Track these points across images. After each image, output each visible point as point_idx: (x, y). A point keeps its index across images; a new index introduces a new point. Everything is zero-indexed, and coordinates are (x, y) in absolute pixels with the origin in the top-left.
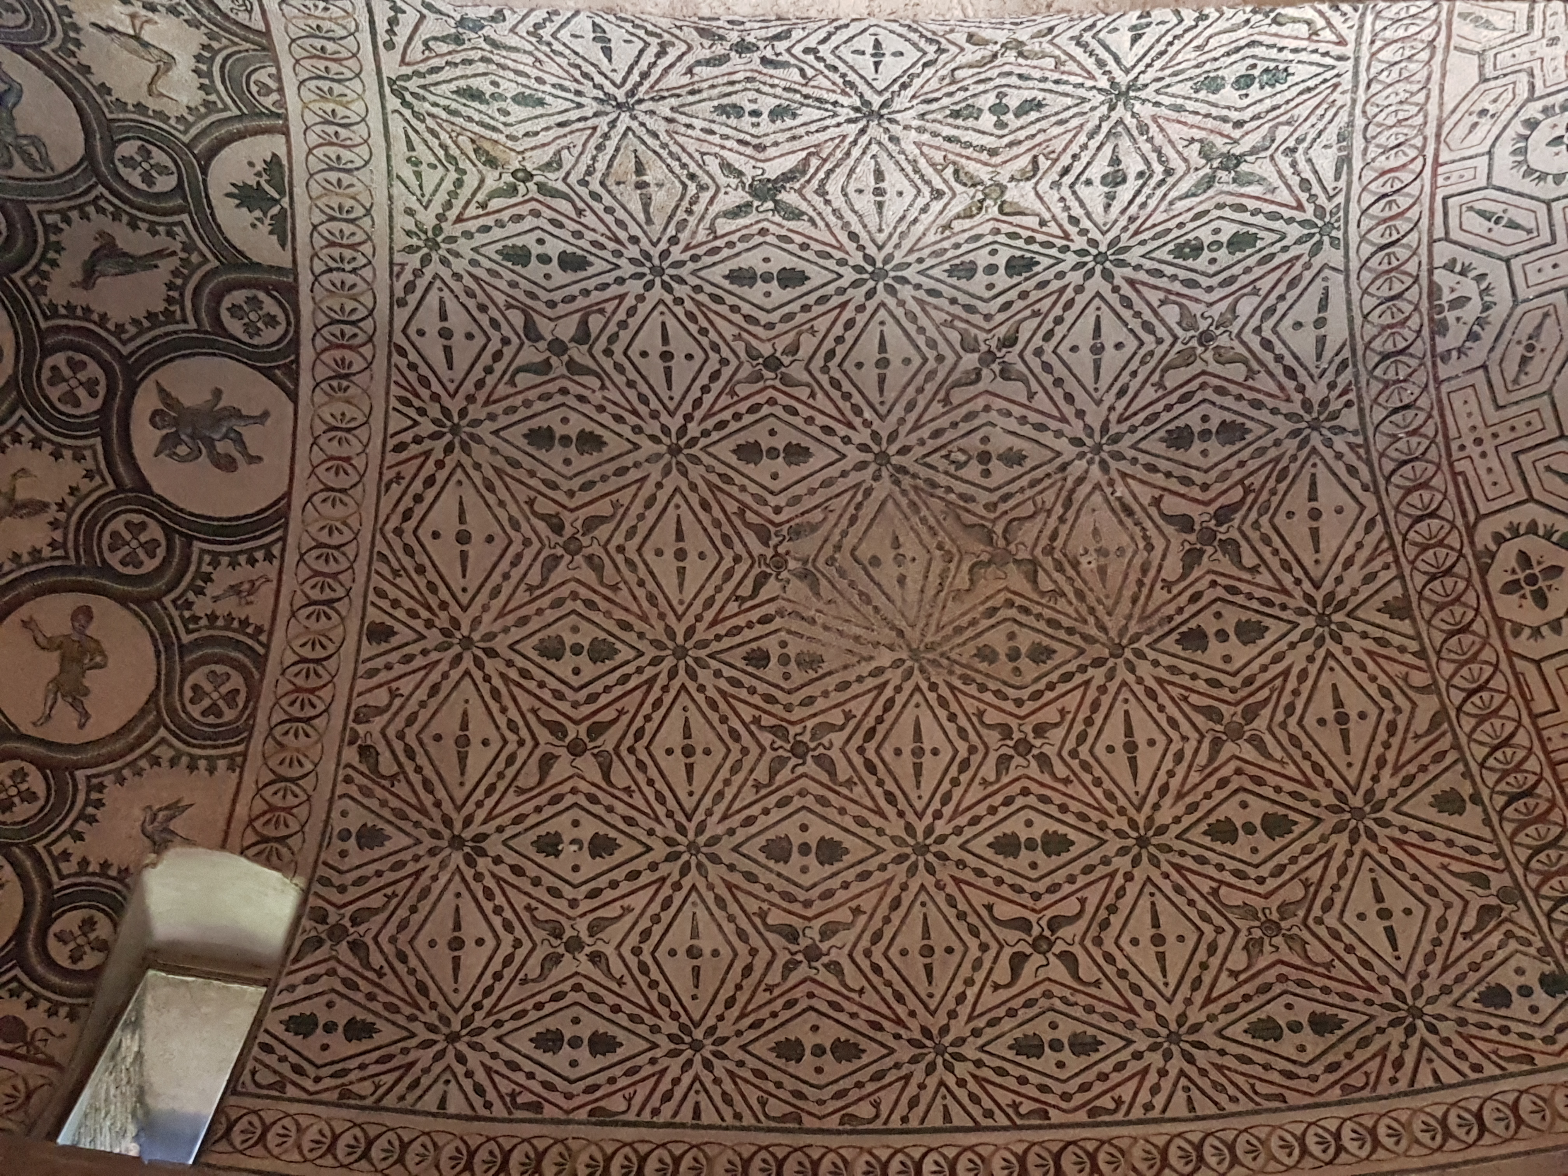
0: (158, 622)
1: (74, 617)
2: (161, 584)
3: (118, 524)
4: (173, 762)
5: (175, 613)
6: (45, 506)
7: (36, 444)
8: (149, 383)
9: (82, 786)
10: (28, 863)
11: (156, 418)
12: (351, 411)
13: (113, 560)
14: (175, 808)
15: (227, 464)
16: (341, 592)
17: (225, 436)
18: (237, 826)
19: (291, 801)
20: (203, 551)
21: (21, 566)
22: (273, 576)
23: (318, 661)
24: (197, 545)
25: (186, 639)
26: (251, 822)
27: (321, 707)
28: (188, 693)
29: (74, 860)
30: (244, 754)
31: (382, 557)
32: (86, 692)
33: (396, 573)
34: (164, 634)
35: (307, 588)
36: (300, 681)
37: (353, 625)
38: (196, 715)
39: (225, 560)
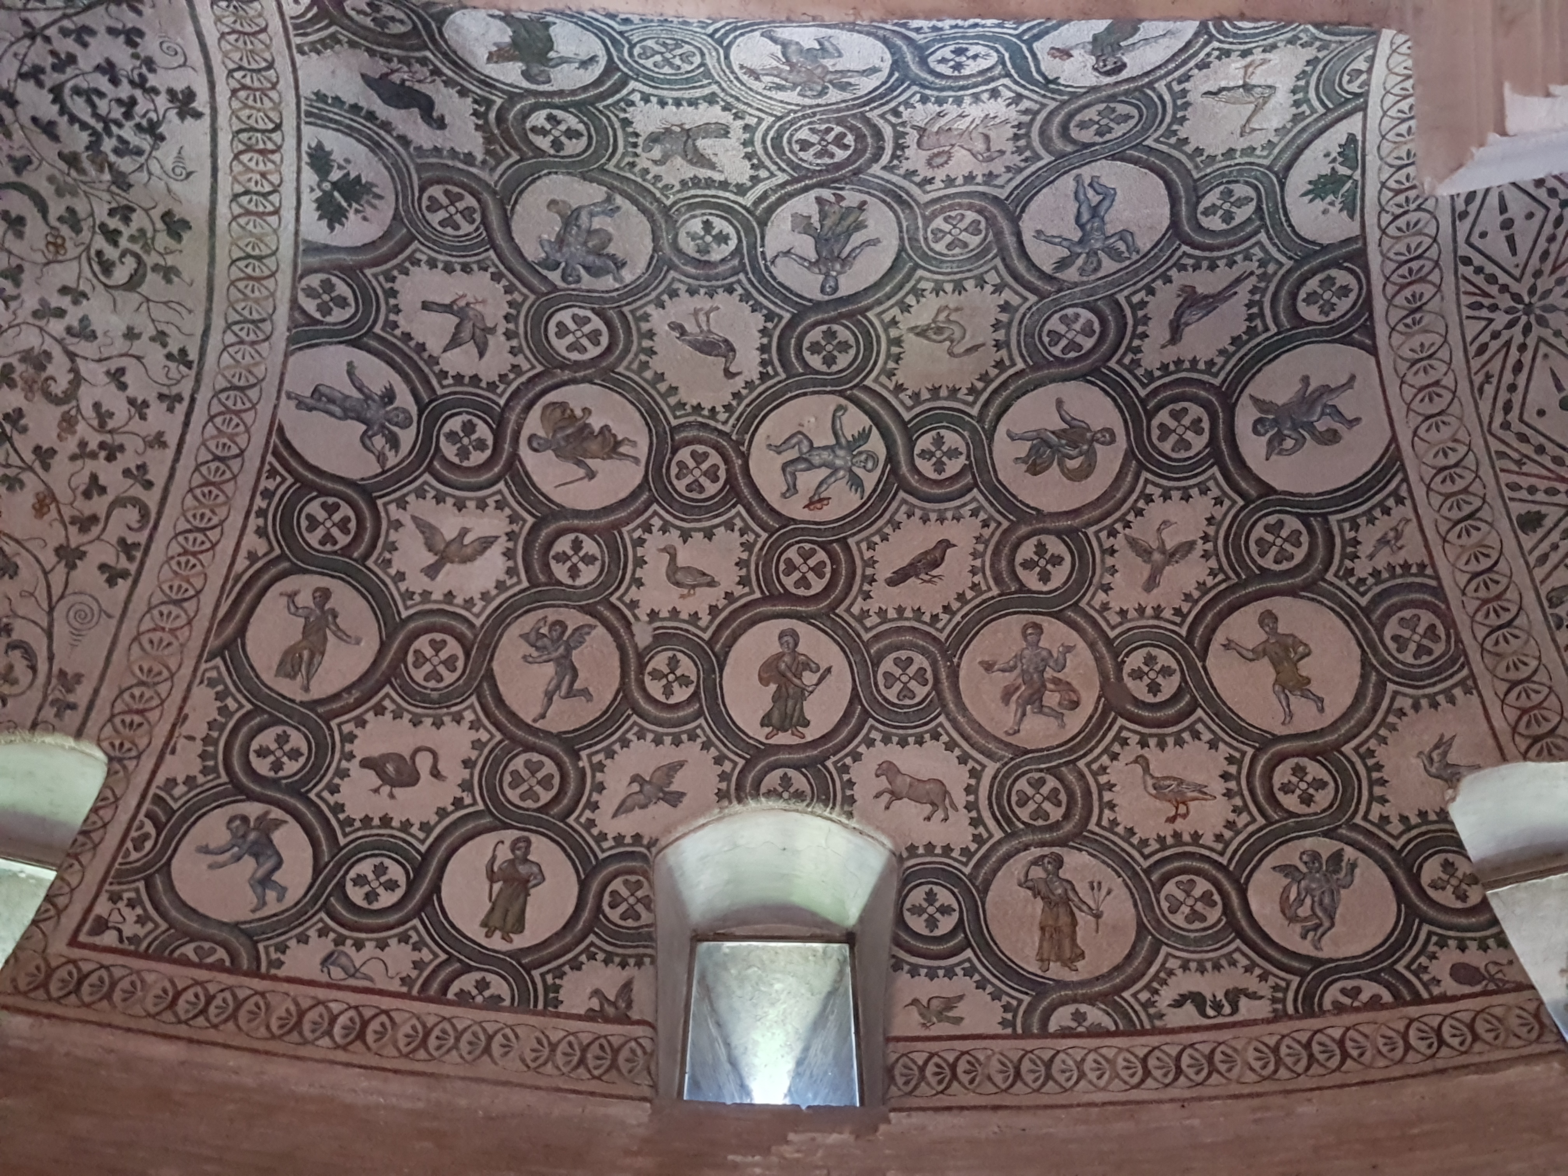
0: (1332, 597)
1: (1261, 623)
2: (1317, 565)
3: (1259, 531)
4: (1416, 707)
5: (1342, 584)
6: (1191, 545)
7: (1166, 496)
8: (1244, 400)
9: (1355, 758)
10: (1361, 838)
11: (1257, 427)
12: (1427, 339)
13: (1268, 562)
14: (1443, 744)
15: (1331, 437)
16: (1478, 502)
17: (1323, 414)
18: (1505, 738)
19: (1536, 699)
20: (1339, 522)
21: (1196, 601)
22: (1411, 515)
23: (1490, 569)
24: (1333, 519)
25: (1364, 601)
26: (1514, 729)
27: (1514, 609)
28: (1392, 646)
29: (1395, 820)
30: (1472, 675)
31: (1502, 455)
32: (1308, 680)
33: (1519, 463)
34: (1343, 605)
35: (1444, 511)
36: (1483, 593)
37: (1504, 525)
38: (1410, 660)
39: (1362, 521)
